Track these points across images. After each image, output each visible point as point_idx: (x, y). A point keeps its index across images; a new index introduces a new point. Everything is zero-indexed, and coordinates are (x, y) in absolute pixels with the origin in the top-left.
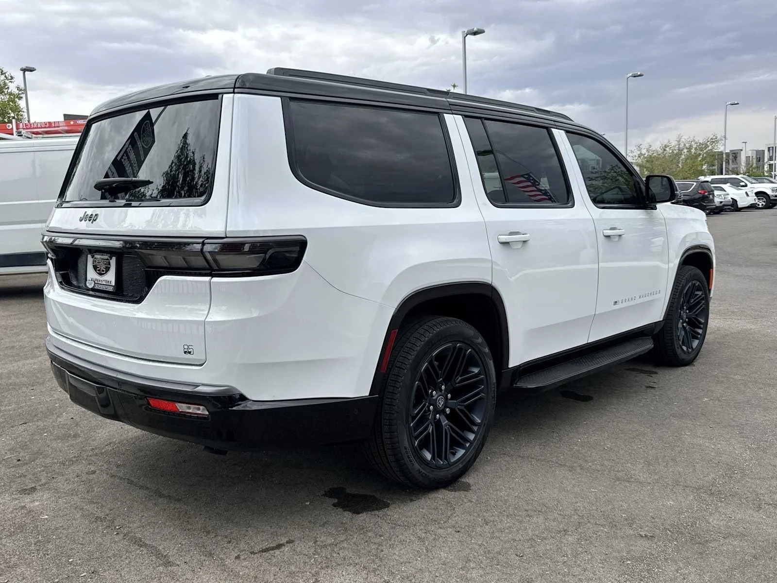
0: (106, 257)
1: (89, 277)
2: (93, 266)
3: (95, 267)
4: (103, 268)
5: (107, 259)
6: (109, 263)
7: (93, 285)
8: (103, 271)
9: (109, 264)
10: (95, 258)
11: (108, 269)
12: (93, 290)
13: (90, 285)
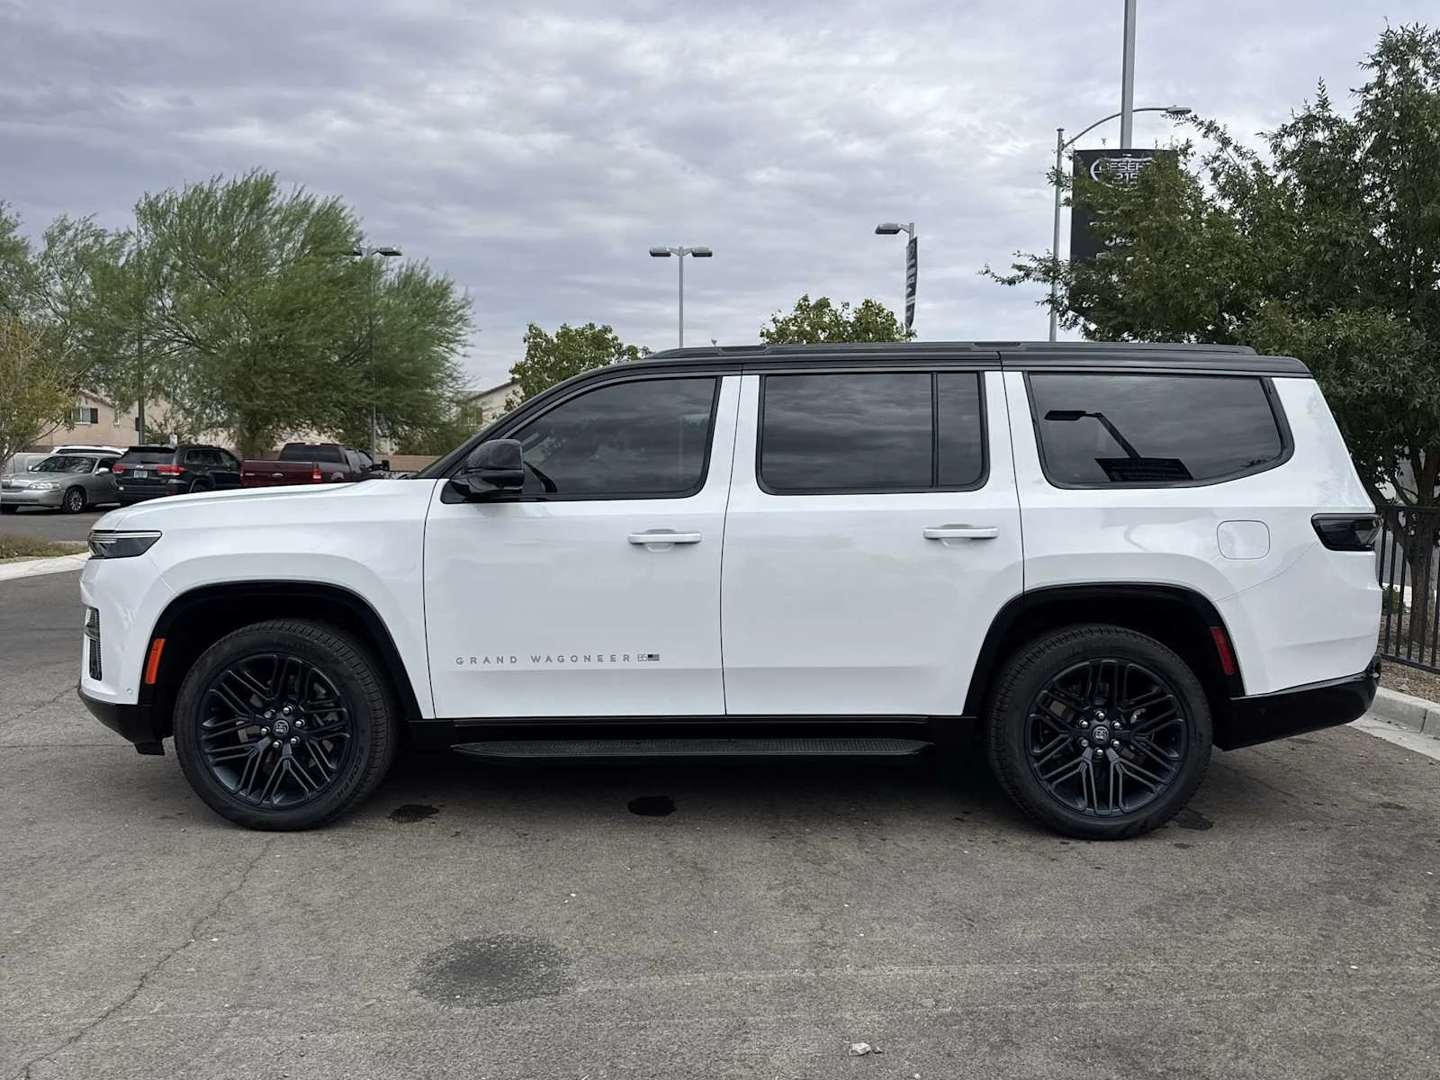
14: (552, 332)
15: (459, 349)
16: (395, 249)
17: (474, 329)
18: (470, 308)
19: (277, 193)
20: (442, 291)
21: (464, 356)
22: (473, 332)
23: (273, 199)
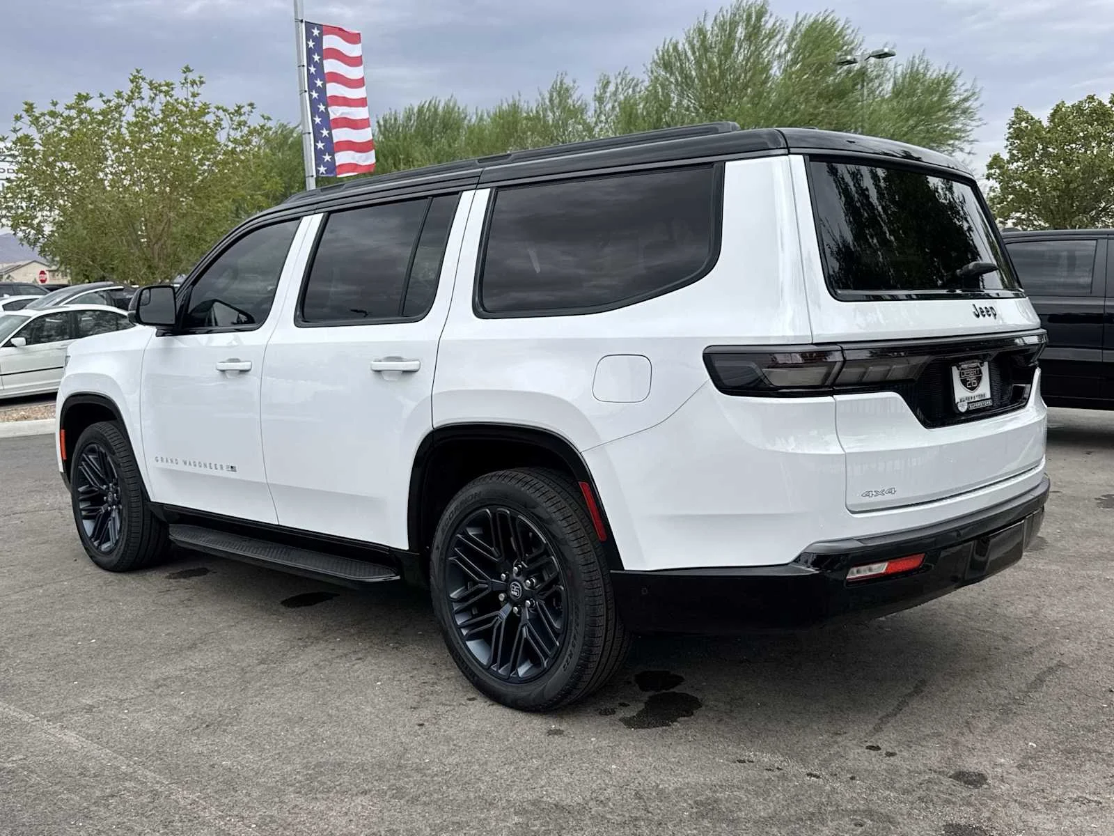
0: (974, 365)
1: (958, 397)
2: (961, 380)
3: (964, 382)
4: (973, 379)
5: (978, 367)
6: (980, 370)
7: (966, 407)
8: (974, 383)
9: (981, 373)
10: (962, 369)
11: (979, 379)
12: (968, 412)
13: (963, 408)
14: (1043, 115)
15: (967, 148)
16: (886, 50)
17: (980, 123)
18: (976, 99)
19: (768, 15)
20: (947, 83)
21: (969, 153)
22: (978, 126)
23: (766, 22)
